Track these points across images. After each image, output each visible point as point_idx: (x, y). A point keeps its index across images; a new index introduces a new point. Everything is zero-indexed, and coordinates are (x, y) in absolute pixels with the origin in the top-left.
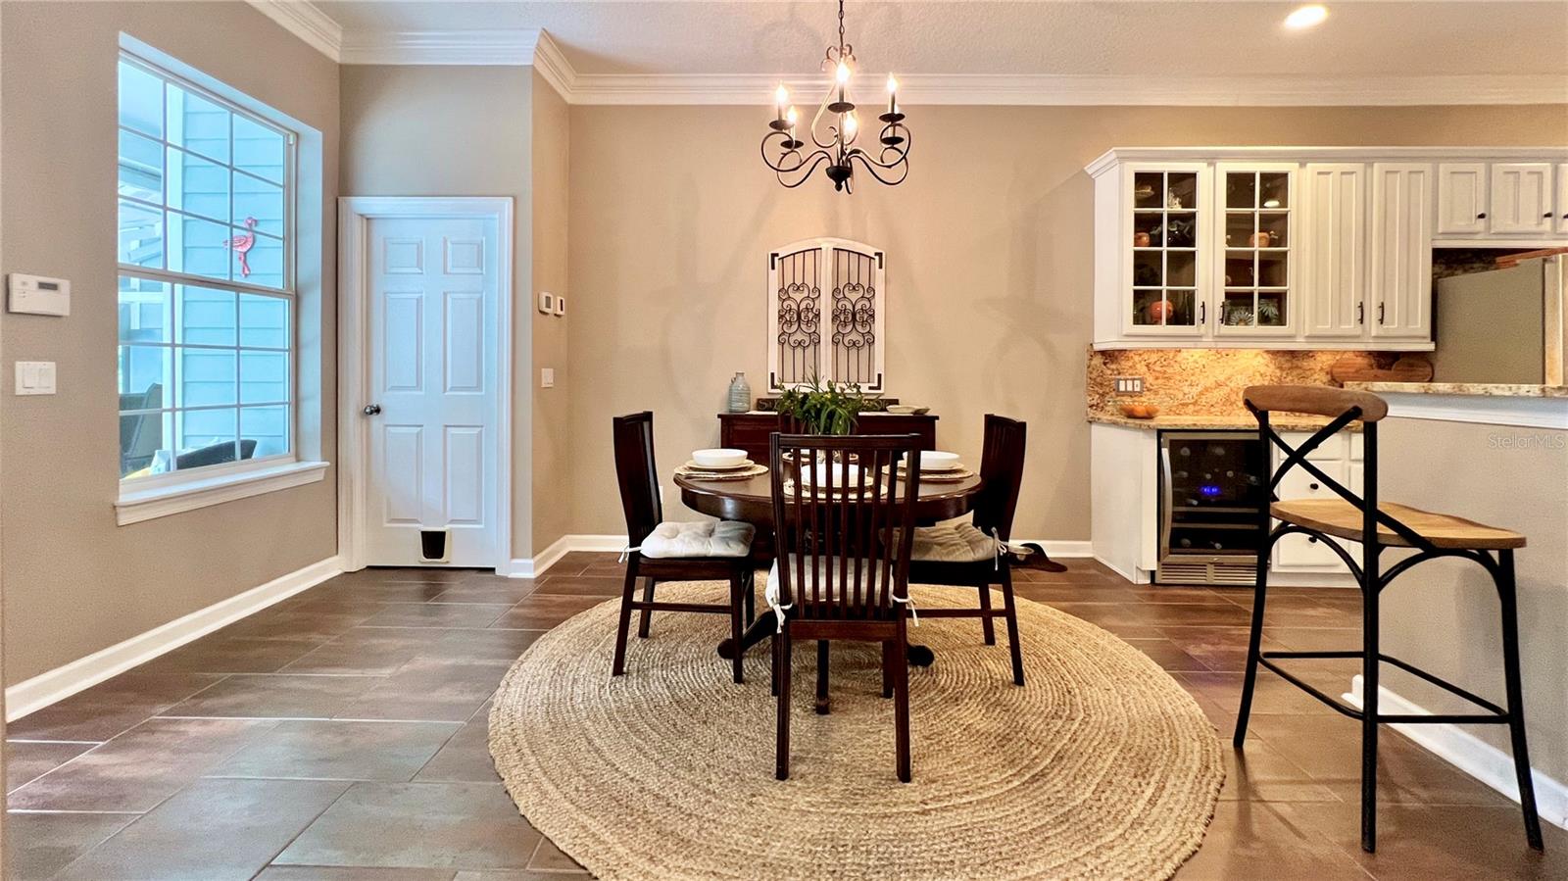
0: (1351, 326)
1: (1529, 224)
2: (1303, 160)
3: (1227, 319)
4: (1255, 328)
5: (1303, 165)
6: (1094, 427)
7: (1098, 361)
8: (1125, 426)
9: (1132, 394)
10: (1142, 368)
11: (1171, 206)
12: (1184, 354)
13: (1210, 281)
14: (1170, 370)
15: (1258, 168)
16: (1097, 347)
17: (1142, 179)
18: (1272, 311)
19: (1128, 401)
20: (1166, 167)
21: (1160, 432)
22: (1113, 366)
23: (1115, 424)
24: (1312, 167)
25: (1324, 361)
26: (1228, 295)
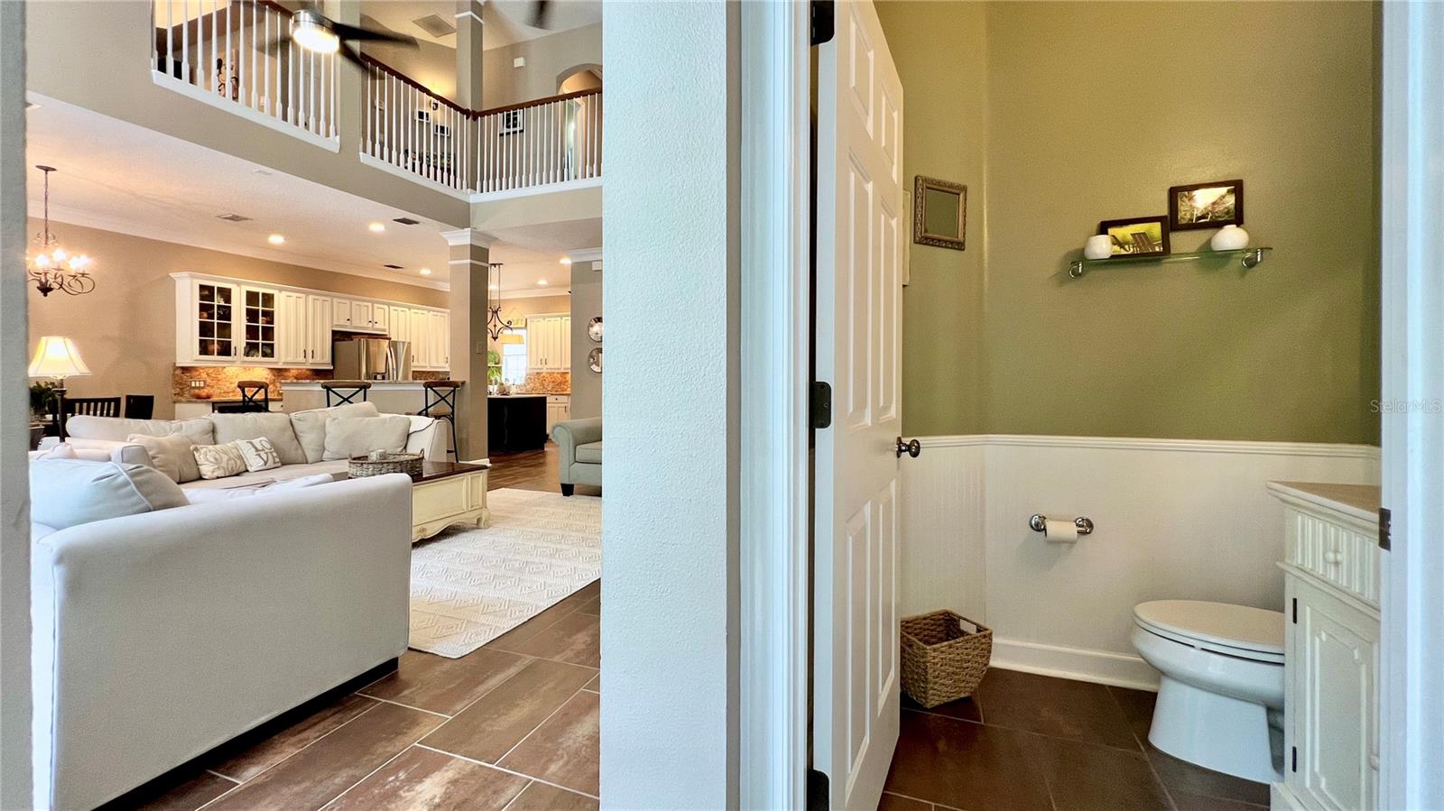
0: (301, 359)
1: (365, 324)
2: (281, 290)
3: (247, 354)
4: (259, 358)
5: (280, 291)
6: (177, 406)
7: (178, 372)
8: (196, 402)
9: (199, 388)
10: (204, 375)
11: (218, 301)
12: (227, 369)
13: (239, 337)
14: (220, 377)
15: (261, 291)
16: (178, 365)
17: (202, 287)
18: (269, 351)
19: (197, 391)
20: (216, 284)
21: (213, 403)
22: (188, 375)
23: (190, 402)
24: (284, 293)
25: (294, 372)
26: (247, 343)
